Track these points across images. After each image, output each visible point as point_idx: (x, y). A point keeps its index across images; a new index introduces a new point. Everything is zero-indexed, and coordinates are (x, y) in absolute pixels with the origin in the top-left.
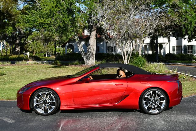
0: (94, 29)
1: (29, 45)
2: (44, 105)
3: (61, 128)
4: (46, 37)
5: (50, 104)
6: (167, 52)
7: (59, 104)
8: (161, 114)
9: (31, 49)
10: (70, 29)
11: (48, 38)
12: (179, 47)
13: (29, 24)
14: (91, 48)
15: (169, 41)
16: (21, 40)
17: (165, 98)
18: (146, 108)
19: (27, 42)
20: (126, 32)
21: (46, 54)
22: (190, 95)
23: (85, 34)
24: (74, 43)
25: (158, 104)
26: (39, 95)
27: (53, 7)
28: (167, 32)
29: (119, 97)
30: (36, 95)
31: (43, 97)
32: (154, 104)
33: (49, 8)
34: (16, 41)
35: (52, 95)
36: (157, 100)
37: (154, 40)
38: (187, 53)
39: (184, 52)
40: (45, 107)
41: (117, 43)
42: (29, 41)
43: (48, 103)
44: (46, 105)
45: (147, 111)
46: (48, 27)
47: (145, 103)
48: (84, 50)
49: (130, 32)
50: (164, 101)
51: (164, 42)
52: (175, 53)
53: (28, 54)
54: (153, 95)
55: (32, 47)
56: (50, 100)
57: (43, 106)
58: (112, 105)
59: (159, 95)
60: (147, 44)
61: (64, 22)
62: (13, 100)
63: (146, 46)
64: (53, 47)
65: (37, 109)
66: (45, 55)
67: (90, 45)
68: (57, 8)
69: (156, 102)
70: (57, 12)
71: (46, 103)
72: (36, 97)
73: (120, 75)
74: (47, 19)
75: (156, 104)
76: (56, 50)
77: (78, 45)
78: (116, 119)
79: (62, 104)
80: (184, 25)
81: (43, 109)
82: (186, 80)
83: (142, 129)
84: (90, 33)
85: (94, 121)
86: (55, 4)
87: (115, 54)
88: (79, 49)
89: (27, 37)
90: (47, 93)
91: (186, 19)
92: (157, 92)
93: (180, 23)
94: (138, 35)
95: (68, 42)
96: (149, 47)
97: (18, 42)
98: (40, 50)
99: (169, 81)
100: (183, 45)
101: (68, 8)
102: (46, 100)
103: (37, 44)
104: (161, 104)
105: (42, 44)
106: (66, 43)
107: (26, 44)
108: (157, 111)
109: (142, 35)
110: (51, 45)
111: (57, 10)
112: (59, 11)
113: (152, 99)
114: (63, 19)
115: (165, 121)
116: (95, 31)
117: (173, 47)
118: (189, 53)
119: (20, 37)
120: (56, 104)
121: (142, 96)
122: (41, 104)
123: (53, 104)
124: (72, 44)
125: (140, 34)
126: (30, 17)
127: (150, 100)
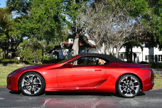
0: (77, 36)
1: (20, 52)
2: (31, 86)
3: (45, 104)
4: (35, 45)
5: (36, 86)
6: (141, 60)
7: (44, 86)
8: (135, 98)
9: (21, 55)
10: (56, 34)
11: (37, 45)
12: (151, 56)
13: (21, 30)
14: (74, 53)
15: (142, 50)
16: (13, 46)
17: (139, 83)
18: (122, 92)
19: (18, 49)
20: (105, 35)
21: (34, 60)
22: (160, 87)
23: (69, 43)
24: (59, 50)
25: (133, 88)
26: (27, 77)
27: (42, 14)
28: (140, 38)
29: (98, 81)
30: (24, 77)
31: (31, 79)
32: (129, 89)
33: (38, 15)
34: (8, 47)
35: (38, 78)
36: (131, 85)
37: (129, 49)
38: (158, 61)
39: (155, 61)
40: (31, 88)
41: (97, 44)
42: (20, 48)
43: (35, 85)
44: (32, 87)
45: (123, 94)
46: (37, 31)
47: (121, 87)
48: (67, 55)
49: (109, 35)
50: (138, 86)
51: (138, 51)
52: (148, 61)
53: (19, 58)
54: (128, 80)
55: (22, 54)
56: (36, 83)
57: (30, 88)
58: (92, 88)
59: (133, 81)
60: (123, 53)
61: (51, 27)
62: (3, 87)
63: (122, 55)
64: (41, 55)
65: (24, 90)
66: (33, 62)
67: (73, 50)
68: (45, 15)
69: (131, 87)
70: (45, 19)
71: (33, 85)
72: (24, 79)
73: (99, 63)
74: (36, 24)
75: (130, 89)
76: (43, 57)
77: (63, 50)
78: (95, 99)
79: (47, 86)
80: (155, 34)
81: (29, 91)
82: (157, 78)
83: (118, 106)
84: (73, 42)
85: (75, 100)
86: (44, 12)
87: (94, 61)
88: (64, 54)
89: (19, 44)
90: (34, 76)
91: (157, 29)
92: (131, 77)
93: (152, 31)
94: (116, 38)
95: (54, 49)
96: (124, 56)
97: (10, 48)
98: (29, 57)
99: (142, 69)
100: (155, 54)
101: (55, 15)
102: (32, 82)
103: (27, 52)
104: (135, 88)
105: (31, 52)
106: (52, 50)
107: (17, 50)
108: (131, 95)
109: (119, 38)
110: (39, 52)
111: (45, 17)
112: (48, 18)
113: (127, 84)
114: (51, 25)
115: (138, 102)
116: (78, 38)
117: (146, 56)
118: (159, 62)
119: (12, 44)
120: (42, 86)
121: (119, 81)
122: (28, 86)
123: (39, 86)
124: (57, 51)
125: (117, 37)
126: (22, 25)
127: (125, 85)
